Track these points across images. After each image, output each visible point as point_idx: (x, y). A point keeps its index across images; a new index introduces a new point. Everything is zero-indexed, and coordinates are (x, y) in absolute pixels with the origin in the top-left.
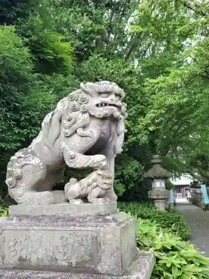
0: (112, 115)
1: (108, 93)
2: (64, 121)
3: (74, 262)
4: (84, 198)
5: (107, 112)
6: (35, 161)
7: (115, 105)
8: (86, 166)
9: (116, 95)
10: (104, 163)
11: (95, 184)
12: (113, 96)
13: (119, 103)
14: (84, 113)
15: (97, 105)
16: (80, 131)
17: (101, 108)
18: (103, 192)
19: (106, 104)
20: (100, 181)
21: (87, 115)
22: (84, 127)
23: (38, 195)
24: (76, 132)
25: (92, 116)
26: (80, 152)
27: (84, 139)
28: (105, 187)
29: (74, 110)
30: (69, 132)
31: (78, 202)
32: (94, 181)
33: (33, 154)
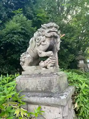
0: (54, 35)
1: (52, 27)
2: (37, 40)
3: (43, 89)
4: (46, 67)
5: (52, 34)
6: (29, 56)
7: (55, 31)
8: (45, 56)
9: (55, 27)
10: (52, 54)
11: (49, 62)
12: (53, 28)
13: (57, 30)
14: (43, 36)
15: (48, 32)
16: (42, 43)
17: (50, 33)
18: (53, 65)
19: (51, 32)
20: (51, 61)
21: (44, 37)
22: (44, 41)
23: (30, 67)
24: (41, 44)
25: (46, 37)
26: (43, 51)
27: (44, 46)
28: (53, 63)
29: (39, 35)
30: (38, 44)
31: (44, 69)
32: (49, 61)
33: (28, 53)
